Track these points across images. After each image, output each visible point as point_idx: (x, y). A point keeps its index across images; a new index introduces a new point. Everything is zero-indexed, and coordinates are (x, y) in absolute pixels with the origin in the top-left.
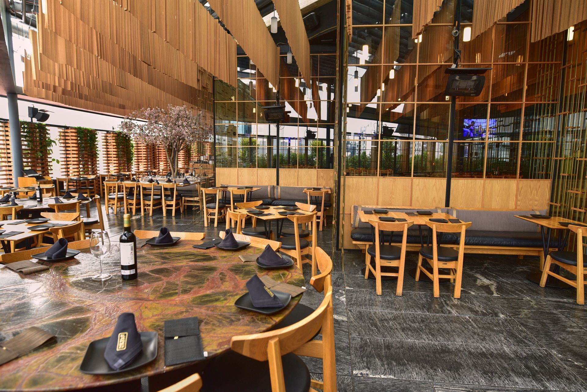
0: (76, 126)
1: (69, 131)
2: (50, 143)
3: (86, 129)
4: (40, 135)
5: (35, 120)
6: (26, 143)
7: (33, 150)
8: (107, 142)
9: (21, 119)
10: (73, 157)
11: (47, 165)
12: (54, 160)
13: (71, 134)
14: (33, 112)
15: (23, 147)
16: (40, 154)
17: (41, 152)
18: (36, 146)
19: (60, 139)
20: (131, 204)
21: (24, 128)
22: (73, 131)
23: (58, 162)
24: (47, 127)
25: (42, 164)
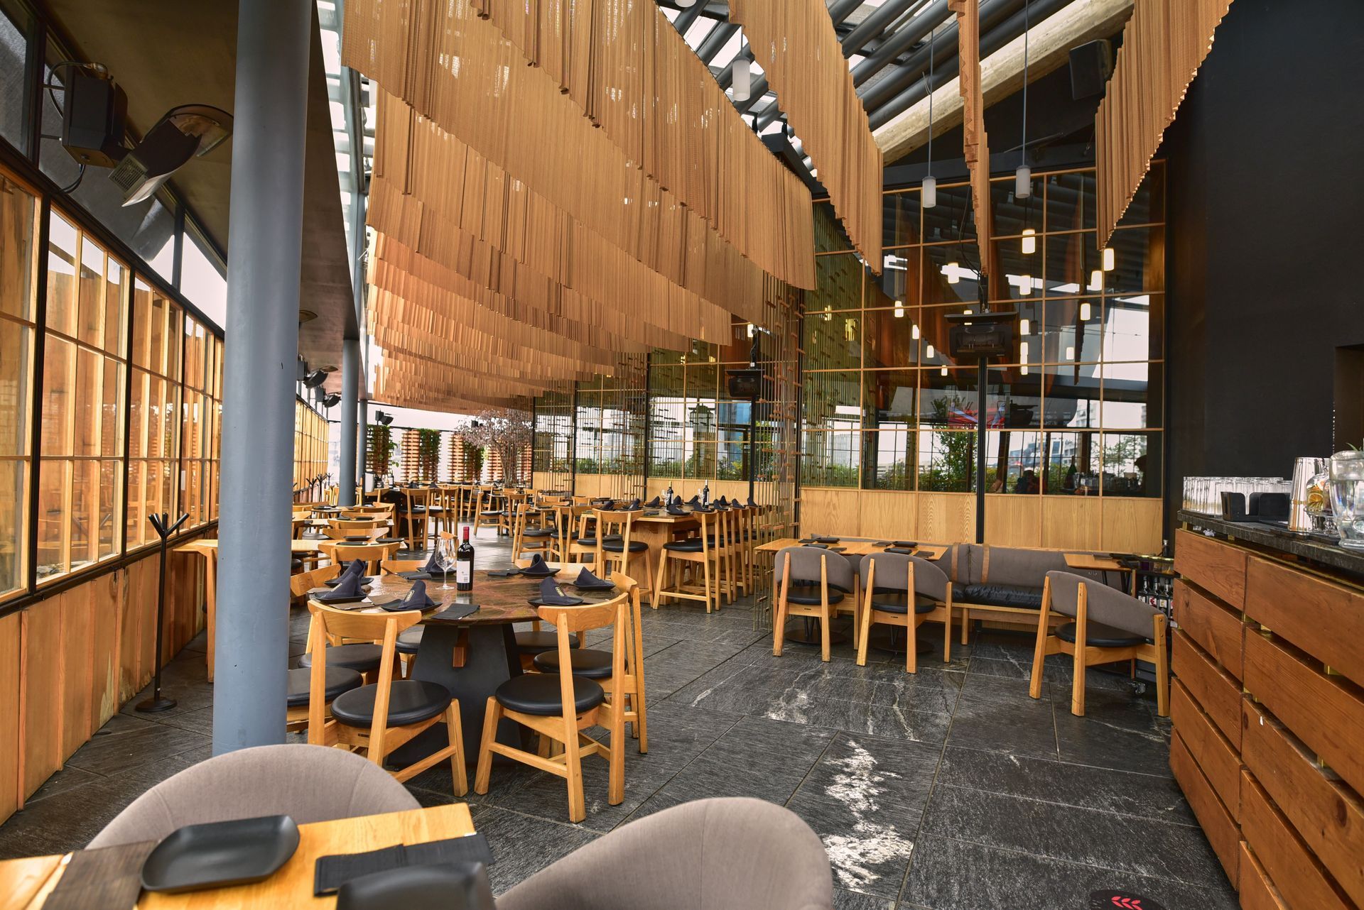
0: (420, 427)
1: (412, 432)
2: (391, 446)
3: (429, 430)
4: (384, 438)
5: (380, 423)
6: (370, 446)
7: (376, 452)
8: (454, 445)
9: (369, 422)
10: (413, 462)
11: (387, 468)
12: (394, 463)
13: (414, 436)
14: (380, 415)
15: (368, 450)
16: (381, 457)
17: (383, 455)
18: (379, 449)
19: (403, 442)
20: (467, 507)
21: (371, 431)
22: (416, 432)
23: (397, 465)
24: (390, 430)
25: (383, 467)
